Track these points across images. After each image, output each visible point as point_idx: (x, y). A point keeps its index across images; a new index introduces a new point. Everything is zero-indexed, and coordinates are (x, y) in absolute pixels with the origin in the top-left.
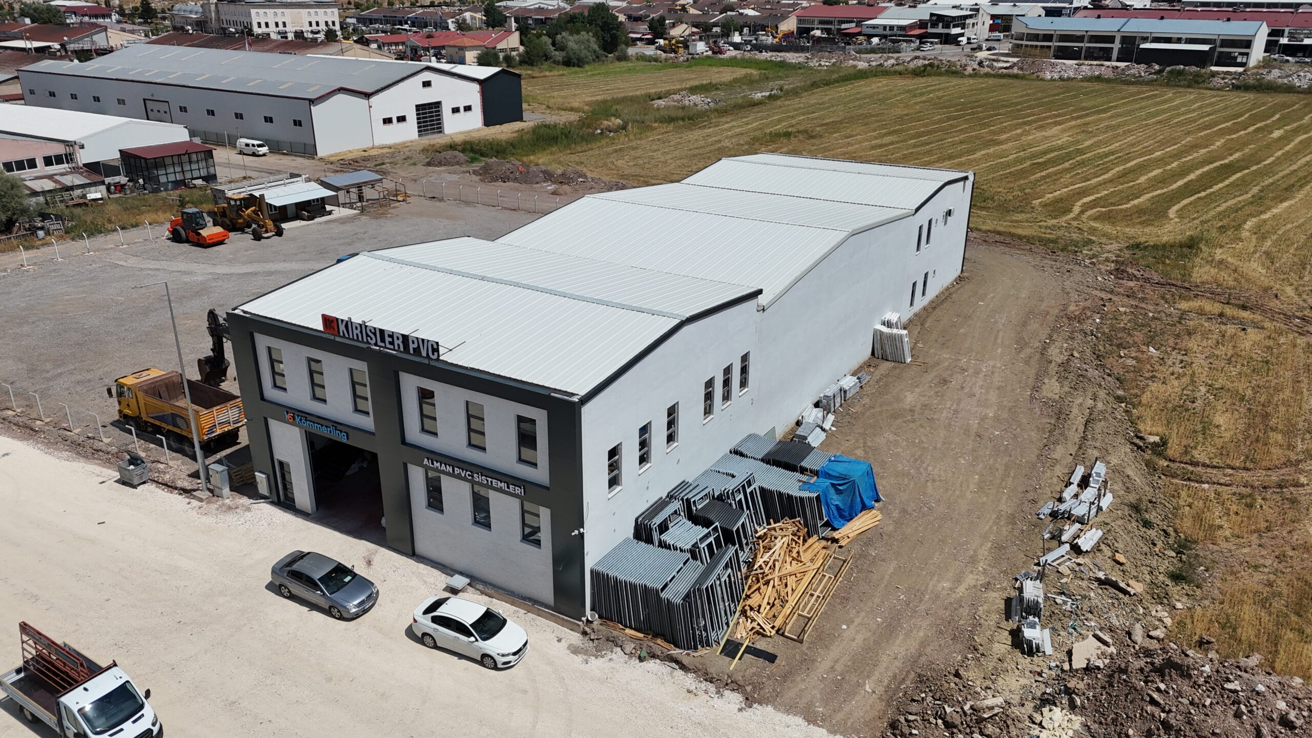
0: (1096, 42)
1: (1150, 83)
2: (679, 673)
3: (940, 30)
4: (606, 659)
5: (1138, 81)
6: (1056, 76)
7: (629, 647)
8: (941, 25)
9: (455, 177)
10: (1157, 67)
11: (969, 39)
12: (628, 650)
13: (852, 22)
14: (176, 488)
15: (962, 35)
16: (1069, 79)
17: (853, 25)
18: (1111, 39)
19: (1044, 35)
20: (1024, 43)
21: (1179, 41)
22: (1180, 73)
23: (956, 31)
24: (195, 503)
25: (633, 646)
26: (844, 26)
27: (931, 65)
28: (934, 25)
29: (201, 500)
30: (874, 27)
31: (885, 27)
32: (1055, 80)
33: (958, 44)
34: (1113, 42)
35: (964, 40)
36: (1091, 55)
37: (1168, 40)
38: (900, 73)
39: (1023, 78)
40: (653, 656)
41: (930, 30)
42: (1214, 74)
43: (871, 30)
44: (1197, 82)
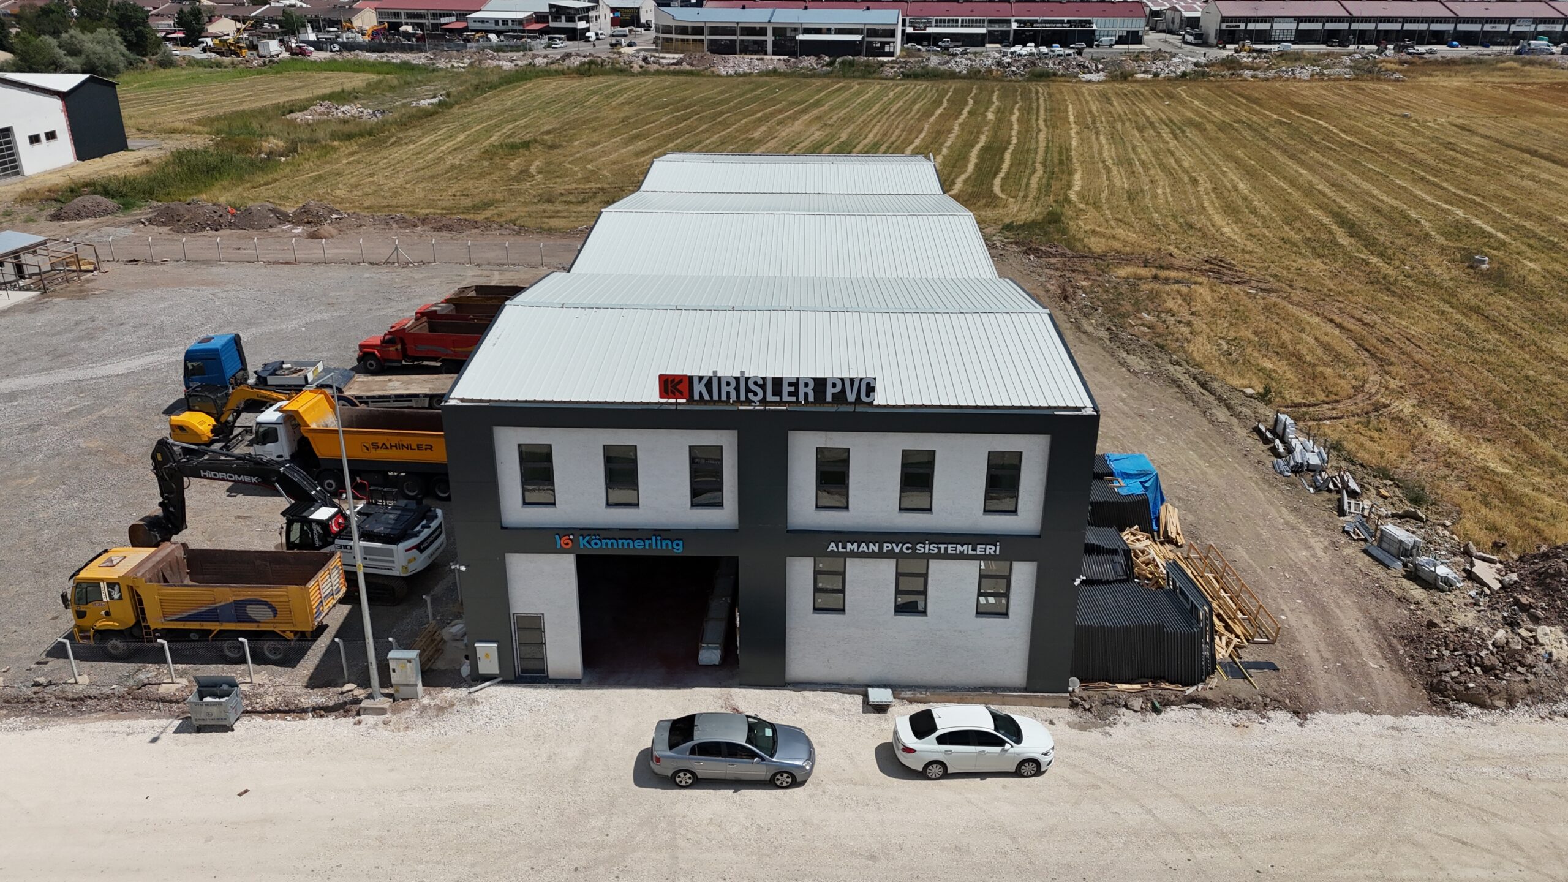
0: (748, 35)
1: (826, 75)
2: (1206, 712)
3: (563, 24)
4: (1120, 725)
5: (813, 74)
6: (731, 72)
7: (1137, 703)
8: (563, 18)
9: (128, 232)
10: (827, 58)
11: (597, 34)
12: (1137, 707)
13: (451, 15)
14: (304, 711)
15: (588, 30)
16: (745, 74)
17: (453, 19)
18: (763, 31)
19: (694, 28)
20: (674, 36)
21: (829, 31)
22: (851, 64)
23: (582, 25)
24: (369, 720)
25: (1141, 700)
26: (443, 20)
27: (591, 63)
28: (556, 18)
29: (381, 711)
30: (483, 21)
31: (496, 21)
32: (731, 76)
33: (587, 40)
34: (766, 35)
35: (591, 34)
36: (747, 48)
37: (818, 31)
38: (563, 73)
39: (697, 74)
40: (1167, 703)
41: (552, 25)
42: (883, 64)
43: (480, 24)
44: (869, 73)
